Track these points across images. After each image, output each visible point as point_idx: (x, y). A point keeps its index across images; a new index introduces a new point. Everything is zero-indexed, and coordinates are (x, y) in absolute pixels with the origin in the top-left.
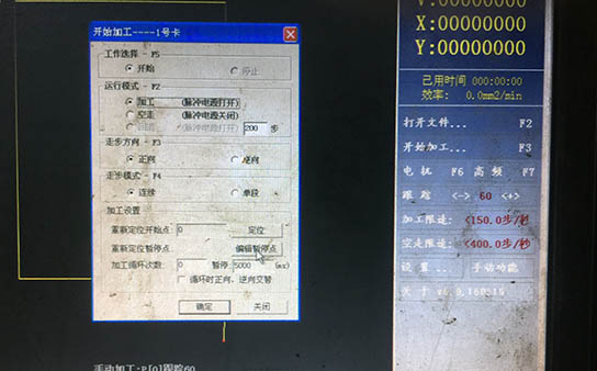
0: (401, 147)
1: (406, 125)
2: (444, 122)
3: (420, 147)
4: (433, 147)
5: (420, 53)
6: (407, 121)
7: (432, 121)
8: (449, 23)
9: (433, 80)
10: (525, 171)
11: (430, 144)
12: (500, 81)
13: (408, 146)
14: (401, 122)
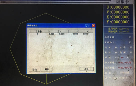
0: (104, 42)
1: (105, 38)
2: (113, 37)
3: (108, 42)
4: (111, 42)
5: (108, 23)
6: (105, 37)
7: (111, 37)
8: (114, 17)
9: (111, 28)
10: (130, 47)
11: (110, 42)
12: (125, 29)
13: (106, 42)
14: (104, 37)
